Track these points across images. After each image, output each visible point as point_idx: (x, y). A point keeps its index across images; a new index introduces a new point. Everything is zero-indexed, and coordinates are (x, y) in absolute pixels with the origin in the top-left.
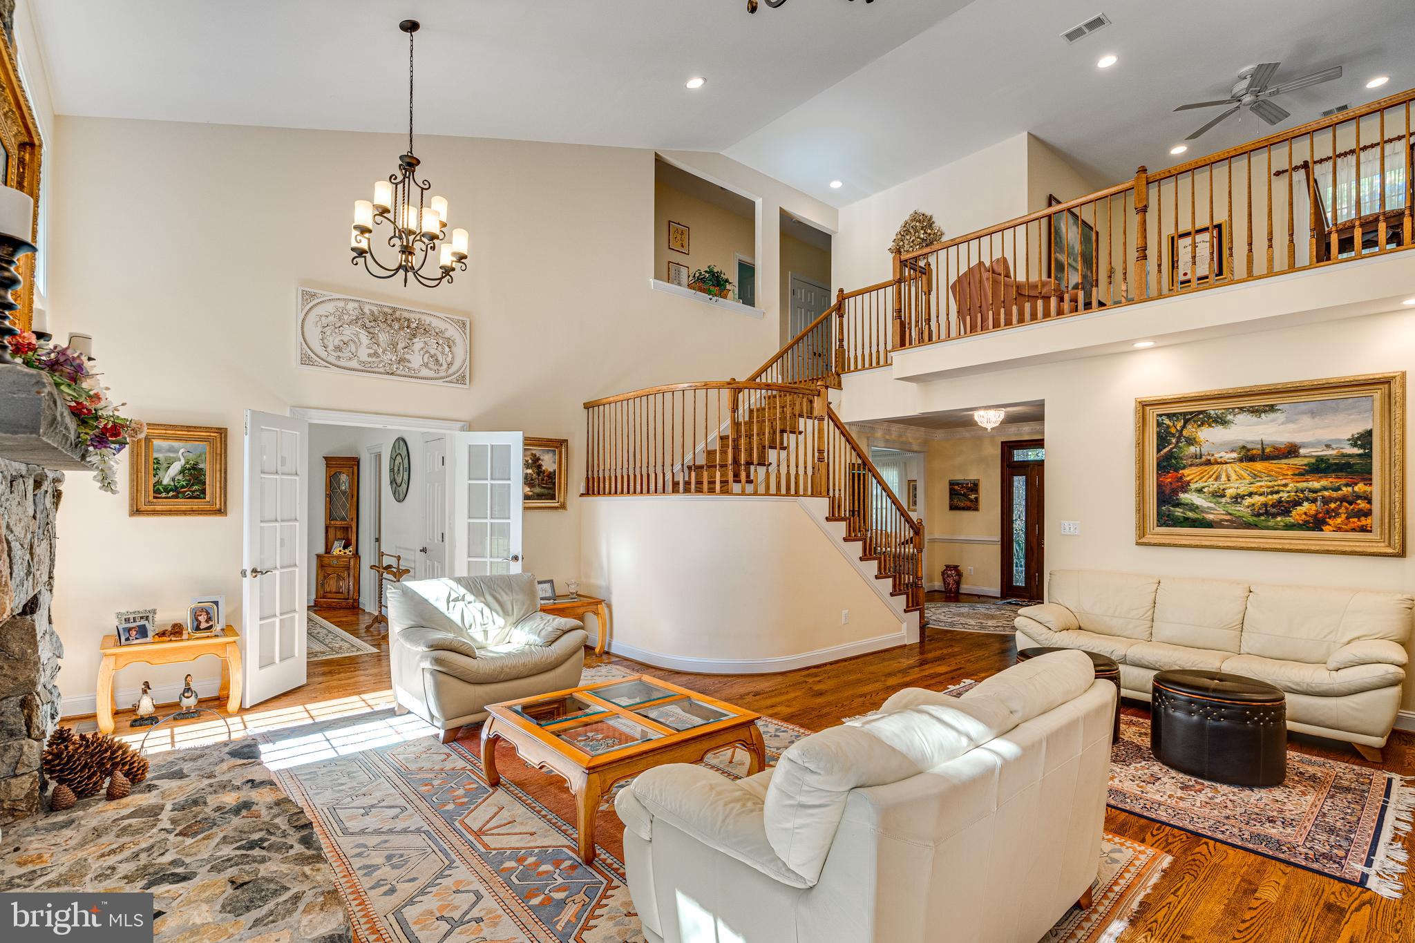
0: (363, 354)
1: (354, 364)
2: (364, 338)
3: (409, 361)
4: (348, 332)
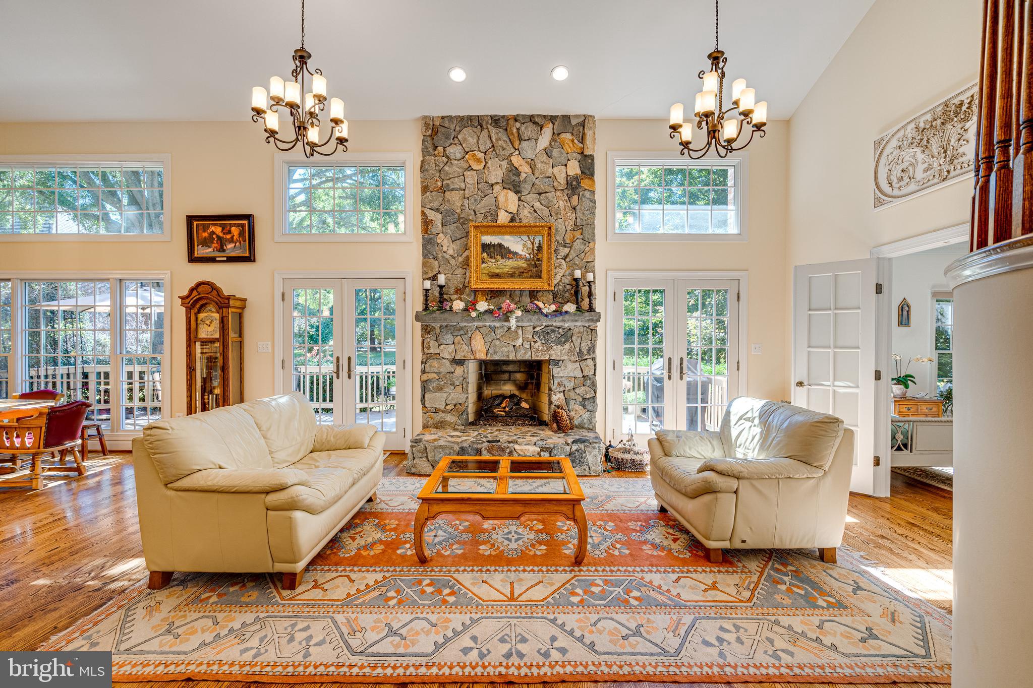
0: (919, 174)
1: (913, 187)
2: (920, 156)
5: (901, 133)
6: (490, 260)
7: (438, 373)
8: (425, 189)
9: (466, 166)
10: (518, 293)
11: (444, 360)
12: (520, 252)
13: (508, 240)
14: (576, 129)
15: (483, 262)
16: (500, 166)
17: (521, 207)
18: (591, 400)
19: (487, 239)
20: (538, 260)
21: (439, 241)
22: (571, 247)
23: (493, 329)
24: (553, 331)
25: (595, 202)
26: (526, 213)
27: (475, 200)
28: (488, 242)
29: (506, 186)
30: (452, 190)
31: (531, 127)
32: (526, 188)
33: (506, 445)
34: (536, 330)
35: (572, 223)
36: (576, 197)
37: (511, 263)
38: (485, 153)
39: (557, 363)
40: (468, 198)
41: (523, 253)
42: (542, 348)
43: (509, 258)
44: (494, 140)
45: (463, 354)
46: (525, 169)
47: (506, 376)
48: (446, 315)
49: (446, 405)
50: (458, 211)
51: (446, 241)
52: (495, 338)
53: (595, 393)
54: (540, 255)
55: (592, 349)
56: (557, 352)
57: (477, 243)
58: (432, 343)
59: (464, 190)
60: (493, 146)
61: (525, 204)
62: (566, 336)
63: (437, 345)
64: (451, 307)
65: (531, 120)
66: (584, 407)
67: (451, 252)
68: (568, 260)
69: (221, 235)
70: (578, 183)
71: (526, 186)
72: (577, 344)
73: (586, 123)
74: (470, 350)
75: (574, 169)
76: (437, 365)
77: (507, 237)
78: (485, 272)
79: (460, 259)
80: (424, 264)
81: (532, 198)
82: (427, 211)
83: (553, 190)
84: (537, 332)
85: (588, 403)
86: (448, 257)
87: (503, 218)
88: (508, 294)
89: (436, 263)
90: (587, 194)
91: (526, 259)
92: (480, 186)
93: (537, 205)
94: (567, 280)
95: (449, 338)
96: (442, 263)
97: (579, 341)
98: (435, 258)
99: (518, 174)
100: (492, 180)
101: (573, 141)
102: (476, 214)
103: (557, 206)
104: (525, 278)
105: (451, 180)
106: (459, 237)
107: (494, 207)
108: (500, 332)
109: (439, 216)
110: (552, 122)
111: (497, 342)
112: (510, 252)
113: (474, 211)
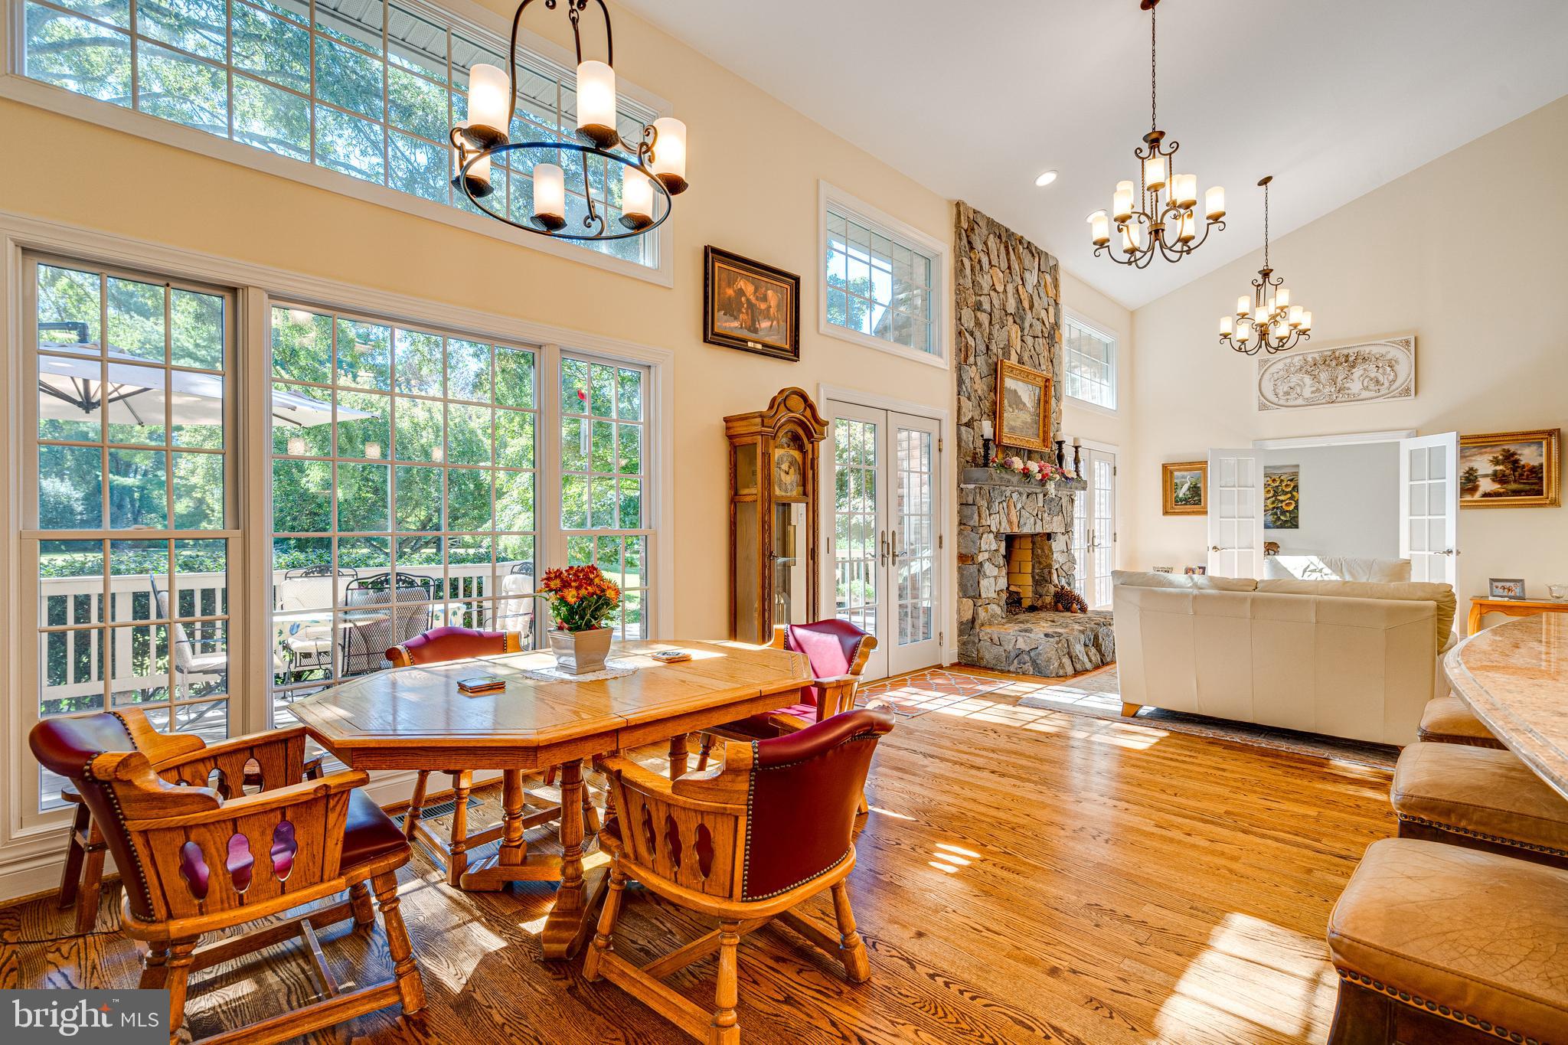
1: (1300, 401)
2: (1308, 380)
3: (1349, 389)
4: (1294, 379)
5: (1289, 360)
12: (1027, 404)
14: (1052, 272)
38: (1004, 273)
41: (1029, 405)
43: (1021, 410)
45: (1004, 527)
55: (1072, 523)
60: (1009, 267)
69: (752, 298)
73: (1057, 268)
74: (1008, 522)
101: (1051, 285)
112: (1021, 401)
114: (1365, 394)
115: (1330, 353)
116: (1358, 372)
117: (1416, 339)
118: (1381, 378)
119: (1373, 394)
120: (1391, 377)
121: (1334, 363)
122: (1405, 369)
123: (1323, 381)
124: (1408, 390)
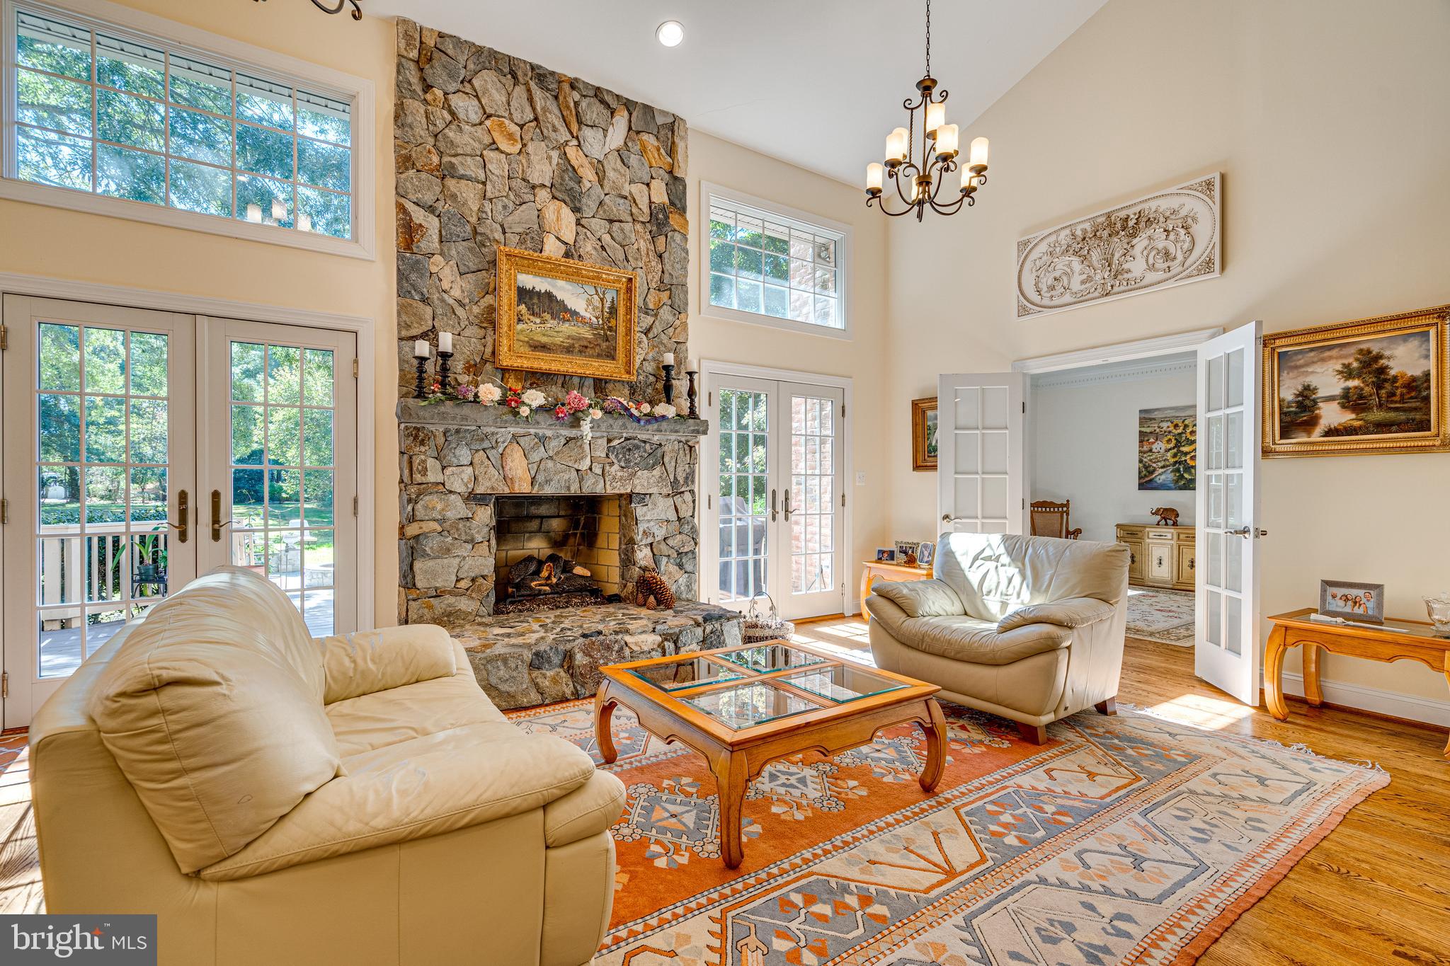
0: (1076, 285)
1: (1068, 298)
2: (1076, 264)
3: (1129, 271)
4: (1061, 264)
5: (1053, 238)
6: (531, 317)
7: (442, 521)
8: (405, 162)
9: (487, 140)
10: (576, 380)
11: (453, 497)
12: (583, 313)
13: (562, 289)
14: (662, 132)
15: (519, 320)
16: (549, 158)
17: (581, 237)
18: (690, 555)
19: (528, 281)
20: (610, 329)
21: (434, 269)
22: (656, 315)
23: (543, 440)
24: (637, 447)
25: (687, 253)
26: (588, 247)
27: (505, 207)
28: (529, 286)
29: (558, 194)
30: (462, 177)
31: (598, 107)
32: (589, 206)
33: (612, 637)
34: (612, 444)
35: (657, 278)
36: (662, 238)
37: (567, 329)
38: (522, 127)
39: (643, 498)
40: (491, 200)
41: (587, 315)
42: (621, 474)
43: (564, 320)
44: (538, 108)
45: (489, 484)
46: (588, 175)
47: (534, 525)
48: (467, 410)
49: (458, 581)
50: (473, 220)
51: (447, 270)
52: (546, 455)
53: (696, 544)
54: (613, 322)
55: (690, 478)
56: (644, 481)
57: (510, 286)
58: (431, 462)
59: (484, 183)
60: (536, 119)
61: (588, 233)
62: (655, 457)
63: (439, 467)
64: (476, 396)
65: (596, 96)
66: (681, 566)
67: (456, 293)
68: (651, 335)
70: (667, 218)
71: (590, 203)
72: (671, 469)
73: (676, 128)
74: (501, 478)
75: (660, 195)
76: (439, 507)
77: (561, 283)
78: (522, 338)
79: (476, 310)
80: (402, 309)
81: (598, 226)
82: (410, 207)
83: (630, 219)
84: (614, 447)
85: (685, 558)
86: (451, 301)
87: (552, 248)
88: (560, 382)
89: (429, 310)
90: (678, 237)
91: (591, 325)
92: (514, 183)
93: (607, 238)
94: (650, 367)
95: (464, 454)
96: (439, 311)
97: (673, 464)
98: (425, 300)
99: (579, 180)
100: (535, 178)
101: (658, 150)
102: (504, 233)
103: (636, 246)
104: (590, 356)
105: (459, 158)
106: (474, 268)
107: (536, 227)
108: (554, 445)
109: (435, 222)
110: (628, 110)
111: (550, 464)
112: (565, 309)
113: (502, 226)
114: (1151, 277)
115: (1103, 219)
116: (1140, 243)
117: (1223, 178)
118: (1172, 250)
119: (1160, 275)
120: (1186, 246)
121: (1105, 234)
122: (1206, 230)
123: (1096, 264)
124: (1209, 263)
